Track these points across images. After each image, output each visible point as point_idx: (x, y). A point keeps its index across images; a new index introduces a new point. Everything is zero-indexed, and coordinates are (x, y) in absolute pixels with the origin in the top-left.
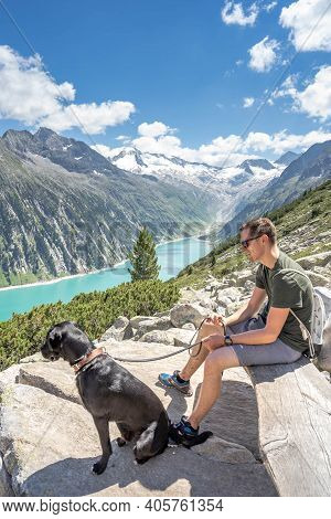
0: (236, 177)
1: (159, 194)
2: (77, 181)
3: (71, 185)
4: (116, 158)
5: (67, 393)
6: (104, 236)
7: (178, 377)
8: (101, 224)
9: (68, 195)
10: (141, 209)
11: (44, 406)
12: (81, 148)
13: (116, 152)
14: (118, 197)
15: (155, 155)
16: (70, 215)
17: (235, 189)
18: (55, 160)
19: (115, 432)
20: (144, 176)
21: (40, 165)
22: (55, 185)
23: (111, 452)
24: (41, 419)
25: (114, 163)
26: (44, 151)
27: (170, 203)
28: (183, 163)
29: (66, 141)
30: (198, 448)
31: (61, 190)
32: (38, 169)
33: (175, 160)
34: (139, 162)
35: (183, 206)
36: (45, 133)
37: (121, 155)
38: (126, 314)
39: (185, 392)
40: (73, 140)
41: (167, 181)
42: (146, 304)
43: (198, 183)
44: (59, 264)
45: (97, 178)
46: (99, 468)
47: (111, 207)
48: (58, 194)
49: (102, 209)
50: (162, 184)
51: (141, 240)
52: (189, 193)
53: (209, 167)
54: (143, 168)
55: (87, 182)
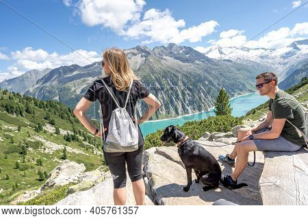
0: (286, 54)
1: (233, 69)
2: (187, 67)
3: (185, 69)
4: (207, 52)
5: (175, 160)
6: (202, 94)
7: (228, 157)
8: (201, 88)
9: (183, 75)
10: (223, 79)
11: (165, 163)
12: (189, 50)
13: (208, 49)
14: (210, 73)
15: (231, 47)
16: (184, 85)
17: (286, 61)
18: (176, 58)
19: (194, 177)
20: (224, 60)
21: (169, 61)
22: (177, 70)
23: (191, 184)
24: (163, 168)
25: (206, 55)
26: (171, 54)
27: (240, 73)
28: (248, 50)
29: (181, 48)
30: (236, 190)
31: (180, 72)
32: (169, 64)
33: (243, 49)
34: (221, 53)
35: (249, 74)
36: (171, 45)
37: (210, 51)
38: (211, 132)
39: (232, 165)
40: (185, 47)
41: (238, 61)
42: (222, 127)
43: (259, 61)
44: (180, 109)
45: (197, 64)
46: (186, 189)
47: (206, 78)
48: (178, 75)
49: (201, 80)
50: (235, 63)
51: (221, 94)
52: (253, 66)
53: (266, 50)
54: (223, 56)
55: (192, 67)
